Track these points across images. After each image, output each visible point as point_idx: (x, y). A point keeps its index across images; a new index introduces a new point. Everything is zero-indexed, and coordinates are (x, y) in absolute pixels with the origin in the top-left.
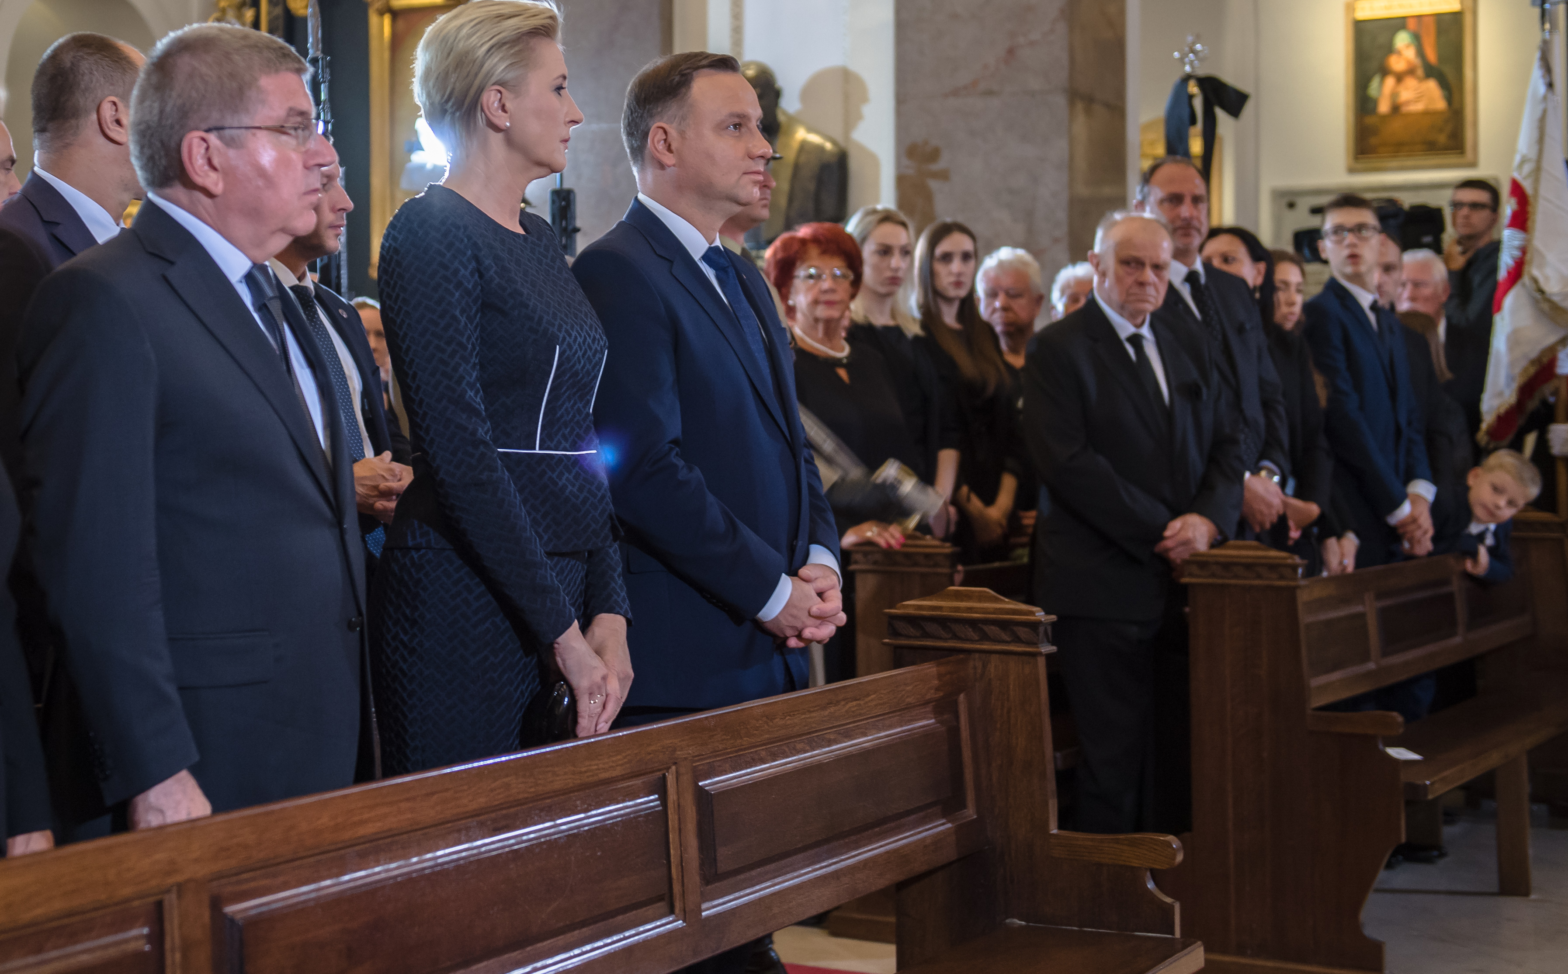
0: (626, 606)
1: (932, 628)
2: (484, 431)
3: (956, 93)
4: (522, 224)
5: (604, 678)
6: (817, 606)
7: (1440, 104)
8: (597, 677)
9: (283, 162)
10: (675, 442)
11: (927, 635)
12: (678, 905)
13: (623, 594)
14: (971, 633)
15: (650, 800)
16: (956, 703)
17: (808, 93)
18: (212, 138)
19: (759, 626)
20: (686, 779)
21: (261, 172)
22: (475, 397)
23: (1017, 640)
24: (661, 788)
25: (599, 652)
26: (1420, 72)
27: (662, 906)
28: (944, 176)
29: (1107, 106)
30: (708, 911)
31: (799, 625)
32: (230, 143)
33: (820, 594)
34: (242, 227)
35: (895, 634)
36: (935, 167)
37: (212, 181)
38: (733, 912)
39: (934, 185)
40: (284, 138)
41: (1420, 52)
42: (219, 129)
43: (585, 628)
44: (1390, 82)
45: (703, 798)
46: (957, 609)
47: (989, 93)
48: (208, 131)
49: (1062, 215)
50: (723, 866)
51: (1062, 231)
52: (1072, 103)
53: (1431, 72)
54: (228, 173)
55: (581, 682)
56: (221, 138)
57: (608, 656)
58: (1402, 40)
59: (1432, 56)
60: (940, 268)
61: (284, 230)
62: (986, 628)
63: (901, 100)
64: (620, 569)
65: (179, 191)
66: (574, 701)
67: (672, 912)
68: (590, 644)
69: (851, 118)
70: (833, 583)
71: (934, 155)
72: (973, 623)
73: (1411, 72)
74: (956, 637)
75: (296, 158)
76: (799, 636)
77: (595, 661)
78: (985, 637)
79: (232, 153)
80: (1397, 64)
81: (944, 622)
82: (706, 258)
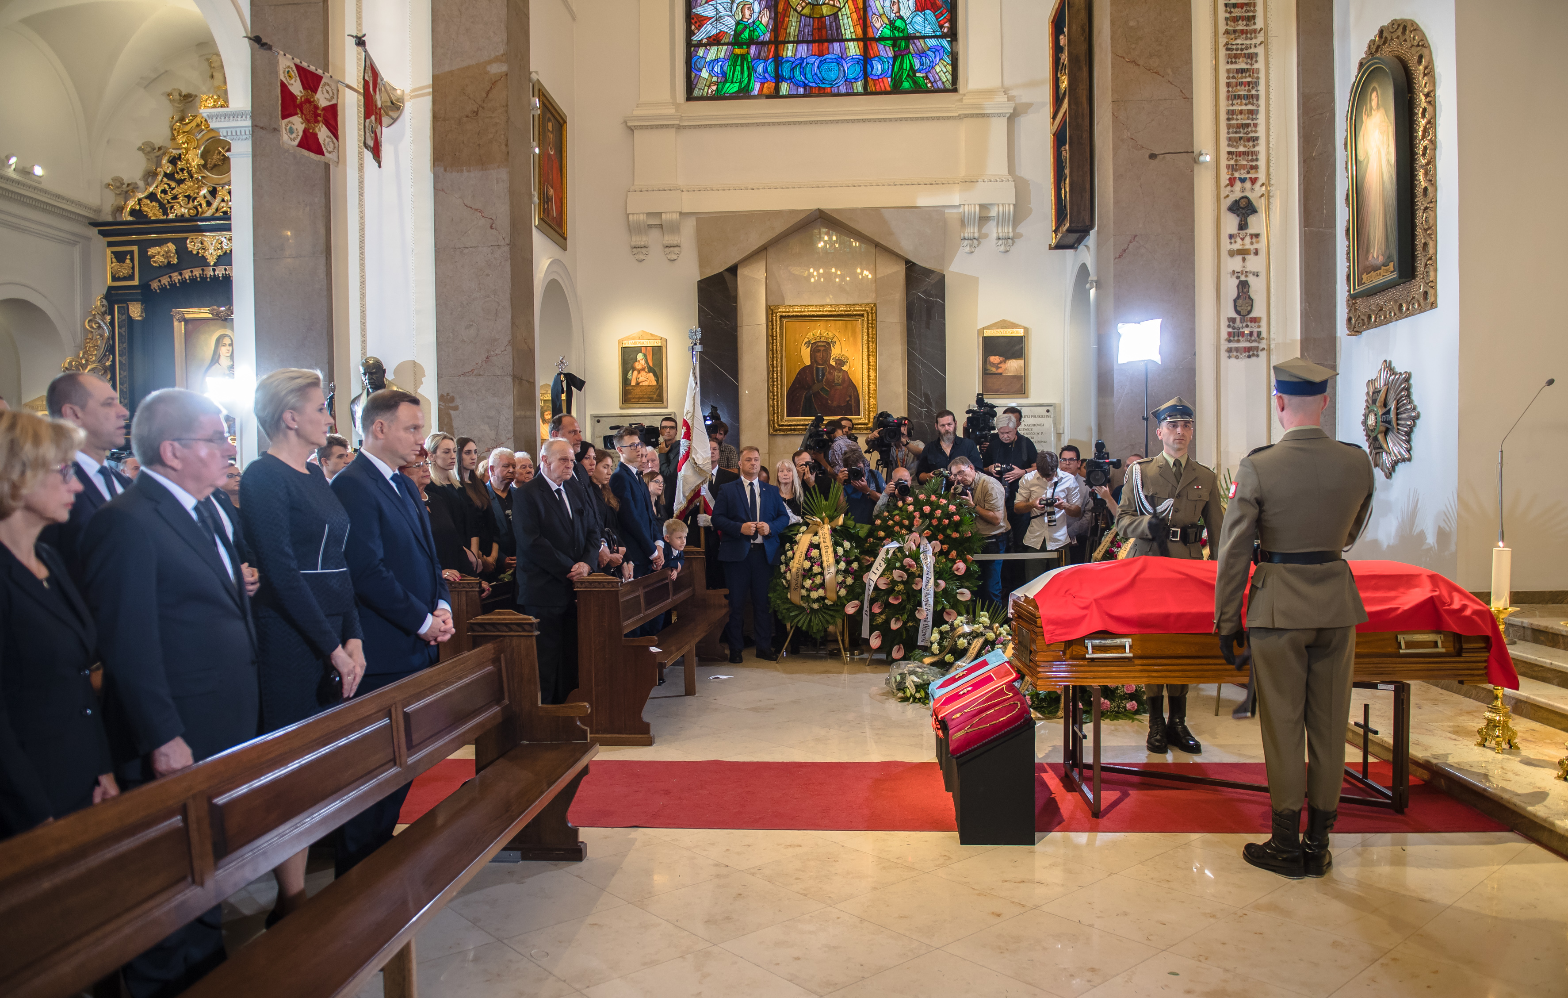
0: (362, 635)
1: (488, 627)
2: (294, 564)
3: (464, 374)
4: (308, 468)
5: (354, 667)
6: (443, 627)
7: (655, 383)
8: (351, 667)
9: (212, 455)
10: (381, 560)
11: (486, 630)
12: (398, 762)
13: (360, 629)
14: (505, 628)
15: (386, 721)
16: (500, 658)
17: (396, 372)
18: (176, 444)
19: (419, 637)
20: (399, 709)
21: (201, 460)
22: (289, 550)
23: (525, 630)
24: (389, 715)
25: (350, 656)
26: (647, 370)
27: (392, 763)
28: (456, 408)
29: (528, 381)
30: (411, 760)
31: (436, 636)
32: (185, 446)
33: (444, 622)
34: (191, 484)
35: (473, 631)
36: (451, 405)
37: (176, 464)
38: (419, 761)
39: (452, 412)
40: (212, 444)
41: (647, 362)
42: (178, 440)
43: (344, 646)
44: (636, 373)
45: (406, 715)
46: (499, 619)
47: (480, 375)
48: (174, 440)
49: (510, 428)
50: (414, 743)
51: (511, 435)
52: (514, 381)
53: (651, 370)
54: (183, 460)
55: (344, 670)
56: (181, 444)
57: (355, 657)
58: (640, 356)
59: (651, 364)
60: (464, 456)
61: (211, 486)
62: (511, 626)
63: (439, 376)
64: (358, 619)
65: (159, 468)
66: (341, 679)
67: (395, 764)
68: (346, 652)
69: (417, 383)
70: (449, 616)
71: (452, 399)
72: (506, 625)
73: (643, 369)
74: (499, 631)
75: (218, 453)
76: (435, 640)
77: (349, 660)
78: (511, 630)
79: (186, 451)
80: (638, 366)
81: (494, 625)
82: (392, 479)
